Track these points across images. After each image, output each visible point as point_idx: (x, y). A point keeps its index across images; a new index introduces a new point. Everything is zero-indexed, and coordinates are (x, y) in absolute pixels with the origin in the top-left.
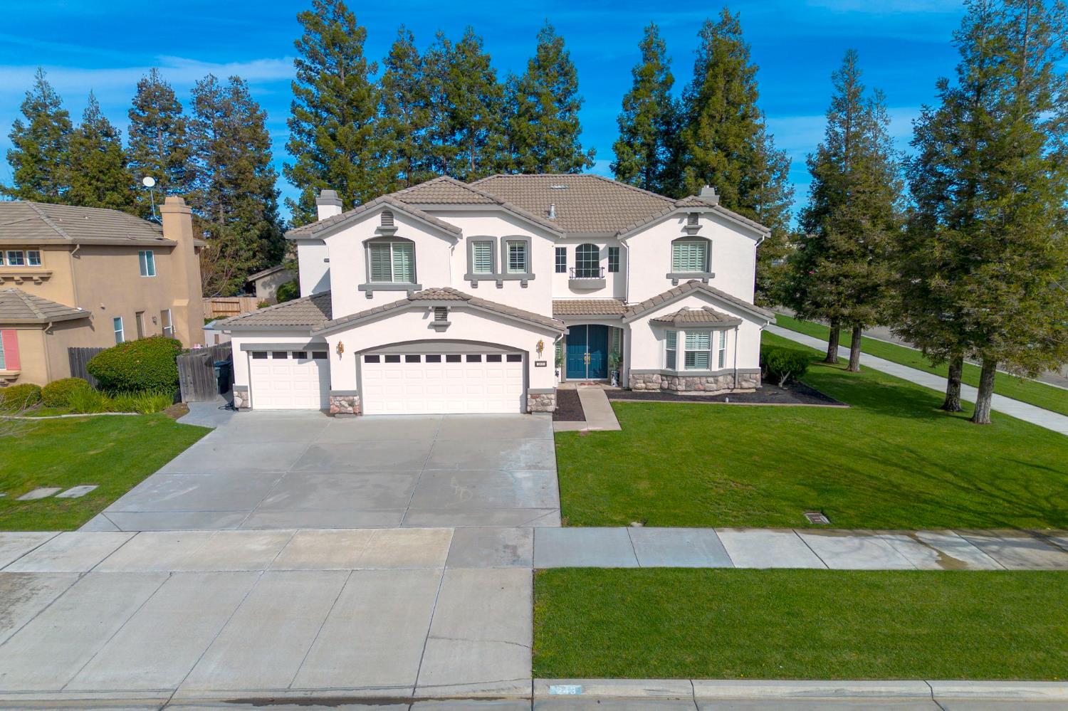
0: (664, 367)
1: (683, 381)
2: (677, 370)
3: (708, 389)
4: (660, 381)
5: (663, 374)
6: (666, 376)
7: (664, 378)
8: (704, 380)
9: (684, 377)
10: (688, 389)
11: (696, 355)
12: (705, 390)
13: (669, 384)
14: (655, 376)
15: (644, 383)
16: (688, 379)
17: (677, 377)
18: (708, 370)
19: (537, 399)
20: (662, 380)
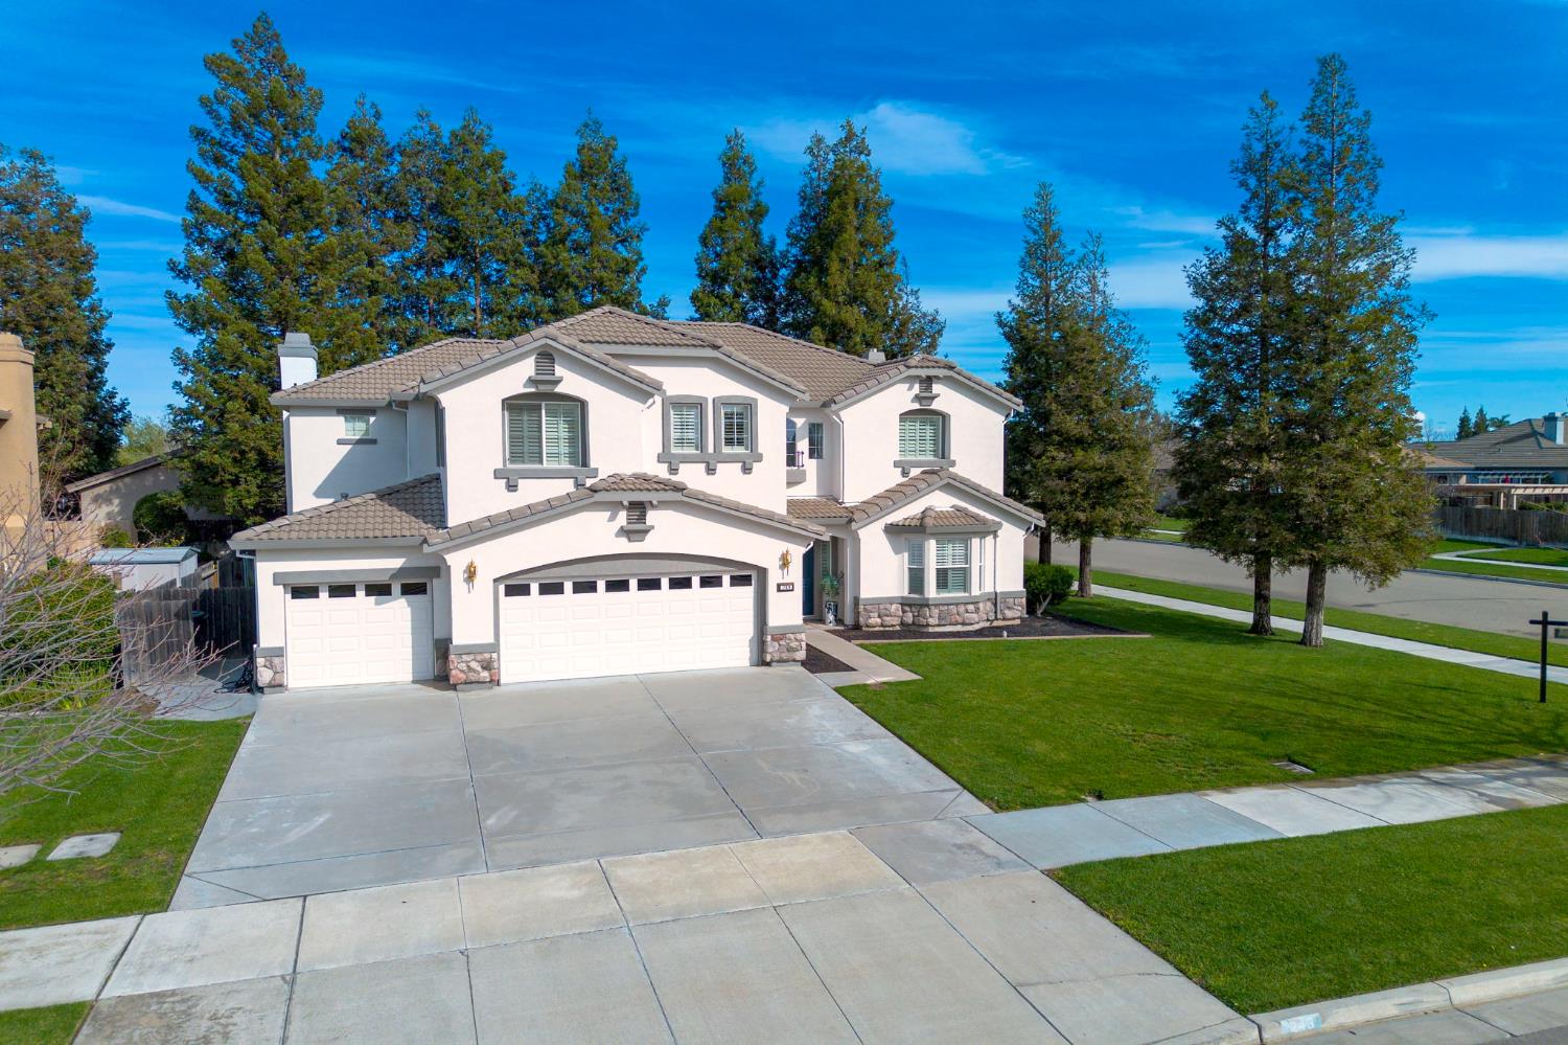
0: (906, 593)
1: (936, 612)
2: (926, 596)
3: (967, 621)
4: (901, 614)
5: (905, 603)
6: (910, 605)
7: (907, 608)
8: (962, 609)
9: (936, 605)
10: (943, 623)
11: (950, 573)
12: (963, 624)
13: (914, 616)
14: (894, 606)
15: (879, 616)
16: (941, 607)
17: (928, 606)
18: (967, 594)
19: (782, 642)
20: (904, 612)
